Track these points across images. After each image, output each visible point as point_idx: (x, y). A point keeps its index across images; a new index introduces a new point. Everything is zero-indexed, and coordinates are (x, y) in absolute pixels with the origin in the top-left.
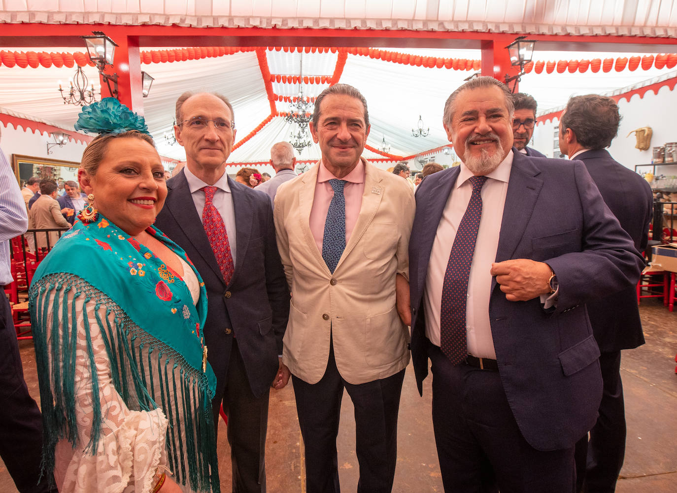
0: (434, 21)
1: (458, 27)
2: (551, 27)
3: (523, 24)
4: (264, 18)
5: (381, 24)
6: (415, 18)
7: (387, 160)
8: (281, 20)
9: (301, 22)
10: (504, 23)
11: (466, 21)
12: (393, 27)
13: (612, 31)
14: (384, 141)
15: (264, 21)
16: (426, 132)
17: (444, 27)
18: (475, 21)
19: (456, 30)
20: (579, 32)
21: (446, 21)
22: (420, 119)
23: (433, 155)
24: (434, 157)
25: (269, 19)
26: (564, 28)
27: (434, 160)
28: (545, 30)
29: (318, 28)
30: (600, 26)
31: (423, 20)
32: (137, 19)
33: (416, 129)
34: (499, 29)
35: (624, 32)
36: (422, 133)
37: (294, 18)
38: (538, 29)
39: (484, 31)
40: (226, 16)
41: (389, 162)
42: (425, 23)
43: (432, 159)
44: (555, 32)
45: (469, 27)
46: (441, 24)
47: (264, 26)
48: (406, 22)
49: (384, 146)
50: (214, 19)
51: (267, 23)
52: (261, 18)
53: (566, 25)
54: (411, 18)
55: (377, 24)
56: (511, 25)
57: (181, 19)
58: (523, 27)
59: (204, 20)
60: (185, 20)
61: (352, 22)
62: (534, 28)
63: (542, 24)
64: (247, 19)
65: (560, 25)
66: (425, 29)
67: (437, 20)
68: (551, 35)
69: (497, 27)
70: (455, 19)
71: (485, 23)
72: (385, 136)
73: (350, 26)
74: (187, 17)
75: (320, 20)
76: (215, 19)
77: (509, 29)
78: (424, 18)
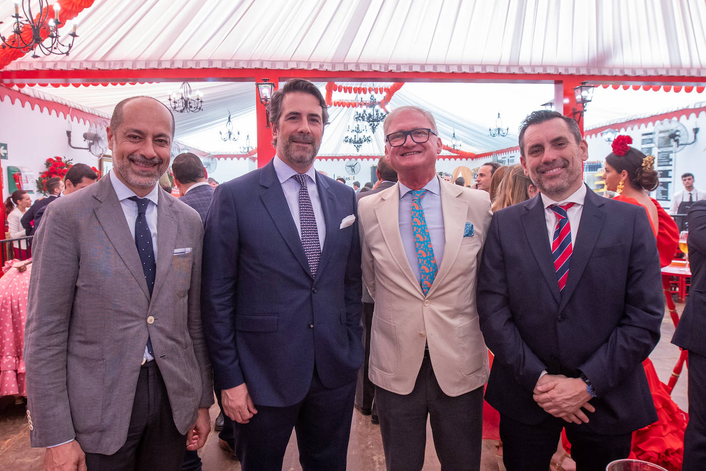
0: (515, 66)
1: (534, 71)
2: (611, 70)
3: (588, 66)
4: (383, 64)
5: (473, 69)
6: (501, 64)
7: (455, 158)
8: (396, 66)
9: (411, 67)
10: (572, 67)
11: (541, 66)
12: (482, 70)
13: (664, 73)
14: (454, 136)
15: (383, 67)
16: (505, 131)
17: (523, 71)
18: (549, 66)
19: (533, 73)
20: (635, 74)
21: (524, 66)
22: (499, 117)
23: (512, 155)
24: (514, 157)
25: (387, 65)
26: (622, 71)
27: (513, 160)
28: (606, 73)
29: (423, 71)
30: (653, 68)
31: (506, 66)
32: (287, 65)
33: (494, 127)
34: (568, 72)
35: (674, 73)
36: (501, 132)
37: (405, 64)
38: (600, 71)
39: (555, 73)
40: (354, 63)
41: (458, 159)
42: (508, 67)
43: (511, 159)
44: (614, 74)
45: (544, 70)
46: (521, 68)
47: (383, 70)
48: (493, 67)
49: (454, 142)
50: (344, 65)
51: (385, 68)
52: (380, 64)
53: (624, 68)
54: (497, 64)
55: (470, 69)
56: (578, 68)
57: (320, 65)
58: (588, 70)
59: (337, 65)
60: (323, 65)
61: (451, 67)
62: (597, 71)
63: (604, 68)
64: (370, 65)
65: (618, 68)
66: (508, 72)
67: (518, 66)
68: (611, 76)
69: (567, 70)
70: (532, 64)
71: (556, 67)
72: (456, 130)
73: (449, 70)
74: (325, 64)
75: (425, 66)
76: (346, 65)
77: (577, 72)
78: (507, 63)
